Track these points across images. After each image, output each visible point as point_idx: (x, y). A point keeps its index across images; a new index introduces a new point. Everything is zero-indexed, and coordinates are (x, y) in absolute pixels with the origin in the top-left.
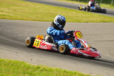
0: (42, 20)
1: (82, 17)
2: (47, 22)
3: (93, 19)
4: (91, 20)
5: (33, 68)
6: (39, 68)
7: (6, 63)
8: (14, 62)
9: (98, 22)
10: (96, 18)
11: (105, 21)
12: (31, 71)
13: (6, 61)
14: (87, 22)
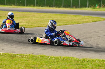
1: (78, 20)
4: (86, 21)
5: (81, 60)
6: (84, 60)
7: (62, 59)
8: (66, 58)
9: (91, 22)
10: (88, 19)
11: (96, 21)
13: (61, 58)
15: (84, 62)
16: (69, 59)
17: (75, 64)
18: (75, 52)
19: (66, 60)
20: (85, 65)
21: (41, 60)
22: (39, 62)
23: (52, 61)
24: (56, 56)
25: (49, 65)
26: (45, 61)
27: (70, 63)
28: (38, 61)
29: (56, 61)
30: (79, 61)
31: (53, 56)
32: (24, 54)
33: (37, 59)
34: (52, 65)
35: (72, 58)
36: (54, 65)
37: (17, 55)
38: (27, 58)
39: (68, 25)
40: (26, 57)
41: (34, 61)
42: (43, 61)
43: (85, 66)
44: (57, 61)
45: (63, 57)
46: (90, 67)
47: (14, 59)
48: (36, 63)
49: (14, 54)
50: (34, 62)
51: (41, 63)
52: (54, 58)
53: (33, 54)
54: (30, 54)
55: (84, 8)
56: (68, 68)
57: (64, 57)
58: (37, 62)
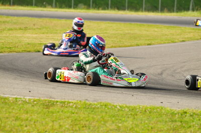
0: (123, 45)
1: (173, 35)
2: (131, 48)
3: (189, 36)
4: (188, 38)
5: (179, 113)
6: (186, 113)
7: (142, 110)
9: (198, 39)
10: (192, 34)
12: (178, 118)
14: (184, 41)
15: (186, 116)
16: (155, 111)
17: (168, 120)
18: (168, 96)
19: (150, 112)
20: (187, 122)
21: (102, 112)
22: (98, 115)
23: (123, 115)
24: (132, 105)
25: (117, 121)
26: (111, 114)
27: (157, 118)
28: (97, 113)
29: (131, 114)
30: (176, 114)
31: (124, 106)
32: (70, 101)
33: (95, 111)
34: (124, 121)
35: (162, 108)
36: (127, 121)
37: (57, 102)
38: (76, 108)
39: (154, 44)
40: (74, 106)
41: (89, 113)
42: (106, 114)
43: (187, 124)
44: (133, 113)
45: (145, 106)
46: (197, 125)
47: (51, 109)
48: (93, 118)
49: (51, 101)
50: (90, 115)
51: (102, 117)
52: (128, 107)
53: (87, 100)
54: (80, 101)
55: (186, 12)
56: (154, 128)
57: (147, 107)
58: (95, 116)
